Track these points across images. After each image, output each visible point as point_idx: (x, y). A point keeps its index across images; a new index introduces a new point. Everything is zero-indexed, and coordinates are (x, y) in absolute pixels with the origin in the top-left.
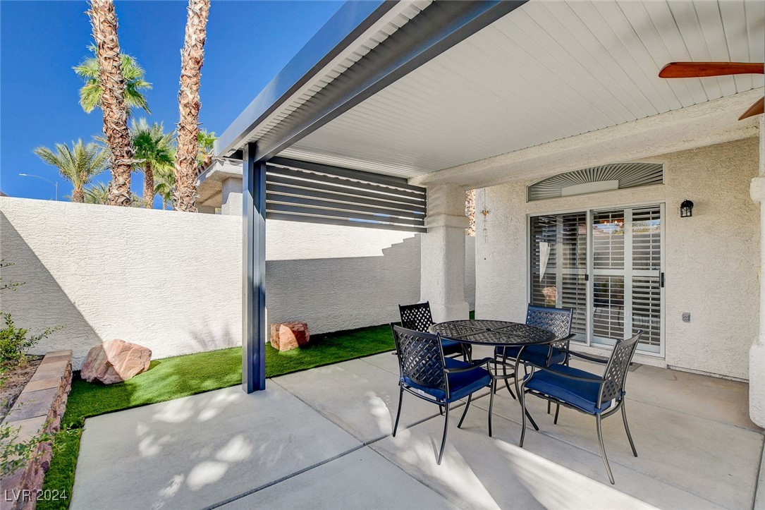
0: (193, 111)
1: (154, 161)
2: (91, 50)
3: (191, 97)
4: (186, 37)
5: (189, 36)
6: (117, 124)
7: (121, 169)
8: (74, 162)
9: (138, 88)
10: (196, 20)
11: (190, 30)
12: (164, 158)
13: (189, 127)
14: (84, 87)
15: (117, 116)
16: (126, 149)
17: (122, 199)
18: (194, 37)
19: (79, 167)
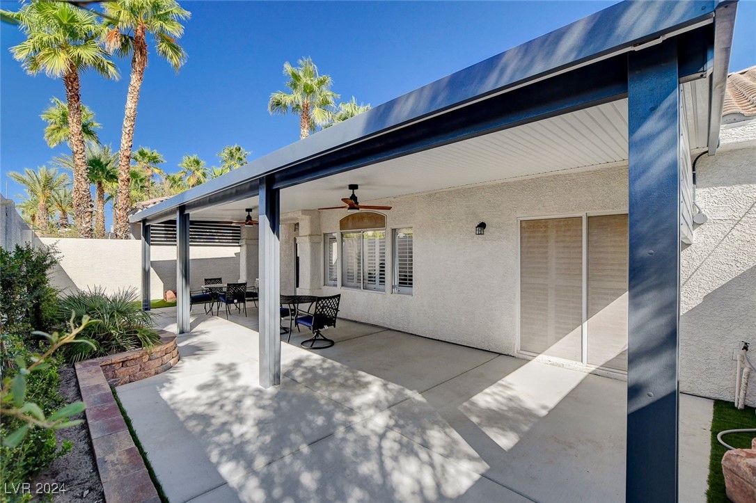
0: (126, 183)
1: (104, 180)
2: (52, 102)
3: (125, 176)
4: (122, 145)
5: (123, 145)
6: (85, 191)
7: (87, 214)
8: (39, 183)
9: (91, 128)
10: (127, 136)
11: (124, 141)
12: (112, 177)
13: (124, 192)
14: (48, 128)
15: (85, 187)
16: (90, 203)
17: (88, 229)
18: (126, 145)
19: (44, 186)
